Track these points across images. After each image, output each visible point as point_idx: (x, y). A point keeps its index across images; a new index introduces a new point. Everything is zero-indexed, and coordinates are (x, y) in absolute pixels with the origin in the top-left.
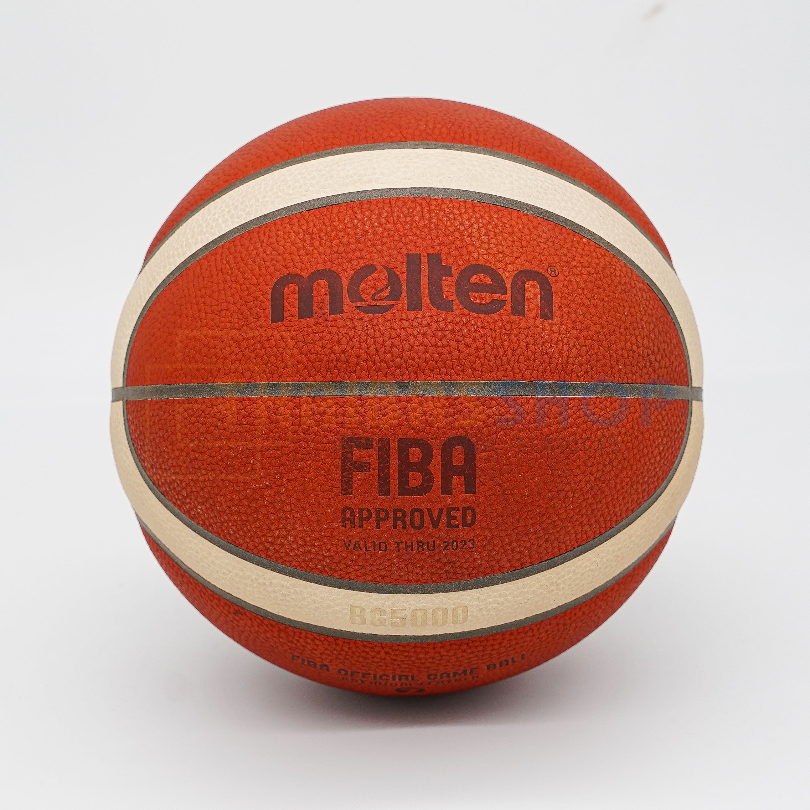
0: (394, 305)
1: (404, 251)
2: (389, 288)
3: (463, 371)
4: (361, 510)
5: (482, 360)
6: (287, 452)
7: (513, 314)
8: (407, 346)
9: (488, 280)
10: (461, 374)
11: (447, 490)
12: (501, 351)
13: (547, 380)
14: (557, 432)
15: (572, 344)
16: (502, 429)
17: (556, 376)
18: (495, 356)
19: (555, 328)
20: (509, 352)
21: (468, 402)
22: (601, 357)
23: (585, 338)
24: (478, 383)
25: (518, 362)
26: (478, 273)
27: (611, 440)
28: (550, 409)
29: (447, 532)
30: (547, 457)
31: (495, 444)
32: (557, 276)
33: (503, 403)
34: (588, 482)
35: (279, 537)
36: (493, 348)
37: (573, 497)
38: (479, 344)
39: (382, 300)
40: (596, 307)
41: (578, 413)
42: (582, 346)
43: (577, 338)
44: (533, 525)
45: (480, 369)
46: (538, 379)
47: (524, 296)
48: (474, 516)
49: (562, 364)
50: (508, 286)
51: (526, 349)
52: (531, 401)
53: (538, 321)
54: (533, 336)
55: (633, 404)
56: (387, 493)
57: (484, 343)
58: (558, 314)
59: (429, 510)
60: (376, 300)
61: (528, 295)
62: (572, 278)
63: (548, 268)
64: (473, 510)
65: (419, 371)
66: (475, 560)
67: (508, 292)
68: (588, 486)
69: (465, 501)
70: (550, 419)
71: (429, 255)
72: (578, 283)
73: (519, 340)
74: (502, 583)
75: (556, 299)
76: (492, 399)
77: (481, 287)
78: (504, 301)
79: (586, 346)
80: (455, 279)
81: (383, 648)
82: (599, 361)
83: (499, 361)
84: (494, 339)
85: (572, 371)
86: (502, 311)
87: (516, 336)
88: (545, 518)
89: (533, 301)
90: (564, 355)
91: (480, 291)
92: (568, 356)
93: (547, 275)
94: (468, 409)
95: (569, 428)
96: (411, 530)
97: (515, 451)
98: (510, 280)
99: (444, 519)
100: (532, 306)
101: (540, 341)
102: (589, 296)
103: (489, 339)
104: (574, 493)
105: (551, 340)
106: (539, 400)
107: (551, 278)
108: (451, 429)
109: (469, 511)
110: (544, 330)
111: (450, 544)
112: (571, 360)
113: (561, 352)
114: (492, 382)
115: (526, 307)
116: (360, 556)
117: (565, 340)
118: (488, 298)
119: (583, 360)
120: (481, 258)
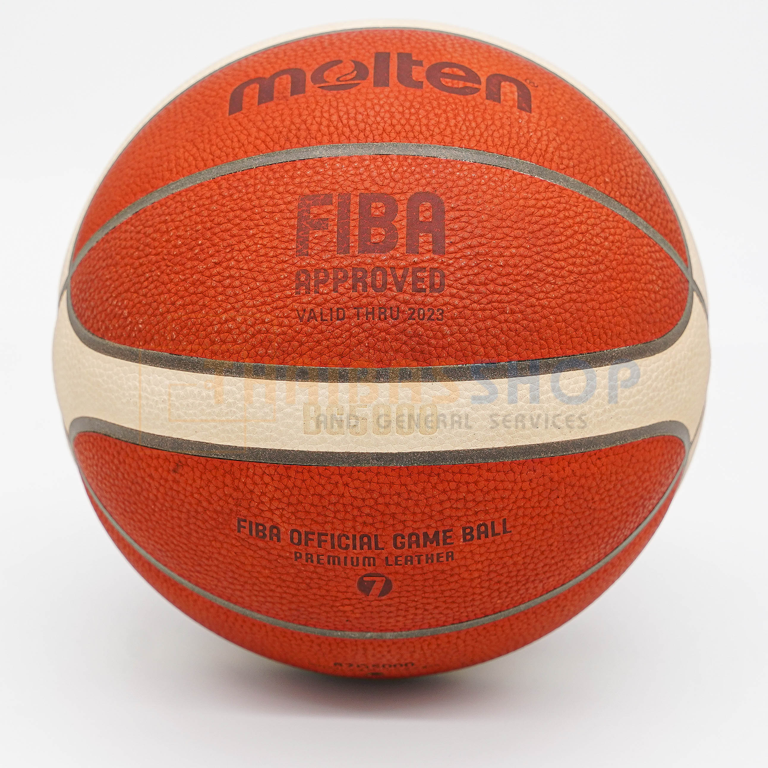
0: (359, 84)
1: (373, 51)
2: (356, 72)
3: (432, 135)
4: (317, 271)
5: (453, 129)
6: (238, 221)
7: (487, 99)
8: (372, 113)
9: (461, 73)
10: (430, 139)
11: (412, 248)
12: (474, 124)
14: (536, 208)
15: (552, 137)
18: (467, 127)
19: (533, 120)
20: (483, 127)
21: (437, 163)
25: (492, 136)
26: (450, 67)
32: (536, 87)
34: (571, 273)
35: (226, 321)
36: (464, 120)
37: (555, 284)
39: (348, 80)
42: (563, 143)
43: (558, 135)
45: (451, 136)
47: (500, 90)
48: (443, 279)
49: (541, 150)
50: (483, 81)
51: (500, 127)
53: (515, 110)
54: (509, 119)
56: (346, 251)
57: (455, 115)
58: (537, 110)
60: (341, 81)
61: (505, 90)
63: (527, 79)
65: (384, 134)
66: (444, 336)
67: (482, 84)
71: (399, 54)
73: (493, 119)
75: (534, 100)
77: (453, 77)
78: (478, 90)
80: (425, 69)
81: (341, 476)
83: (471, 132)
84: (467, 113)
87: (490, 115)
90: (543, 143)
91: (452, 79)
92: (547, 146)
93: (526, 84)
95: (548, 208)
96: (372, 293)
98: (485, 77)
99: (409, 280)
101: (516, 124)
103: (461, 113)
104: (555, 278)
105: (529, 127)
107: (530, 86)
108: (417, 185)
110: (521, 117)
111: (416, 312)
112: (551, 150)
113: (539, 139)
115: (502, 97)
116: (315, 327)
117: (544, 132)
118: (461, 84)
119: (564, 154)
120: (454, 59)
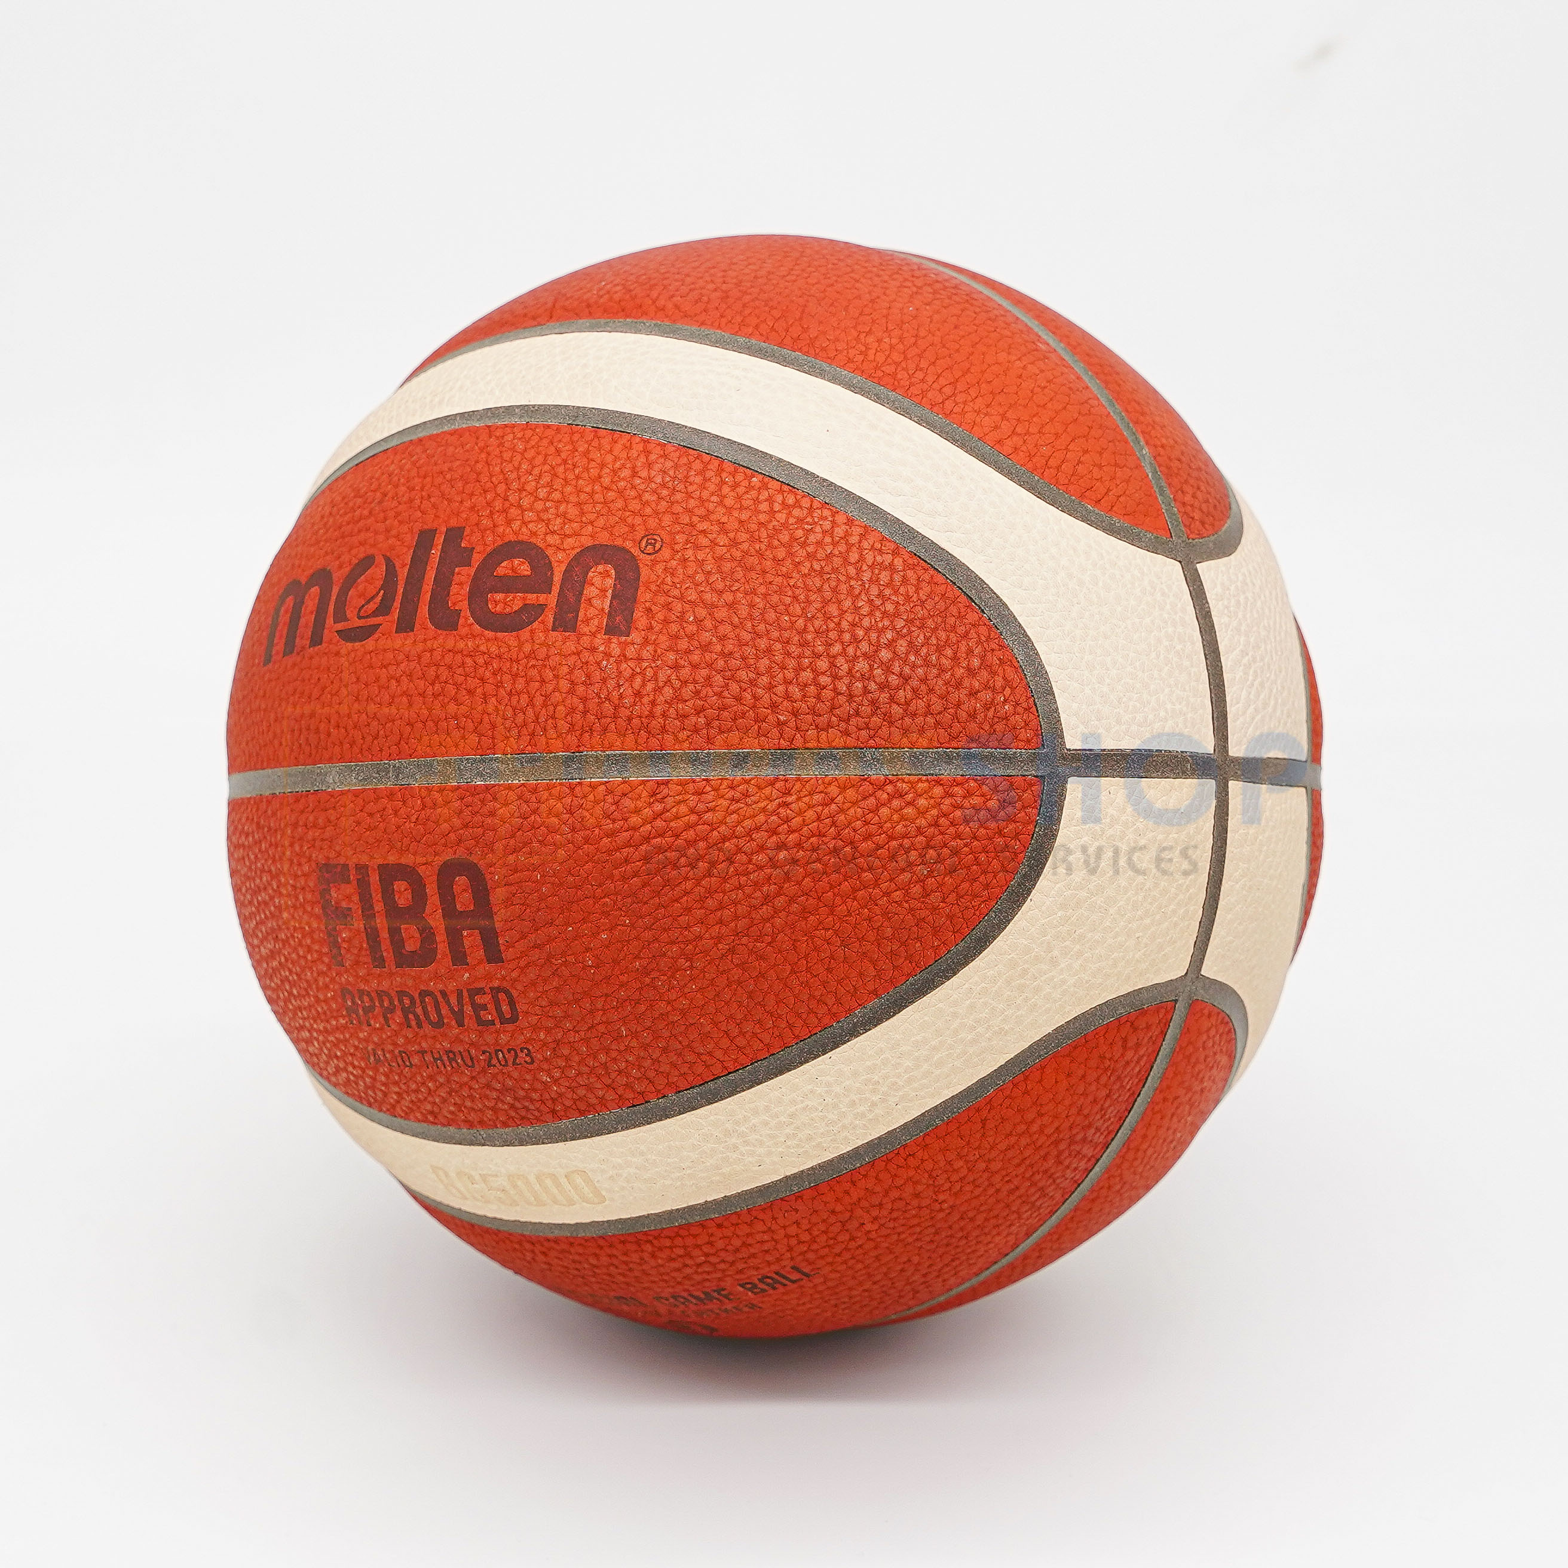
0: (379, 625)
1: (418, 526)
2: (382, 592)
3: (464, 738)
4: (361, 994)
5: (493, 717)
7: (554, 628)
8: (386, 698)
9: (525, 569)
10: (461, 743)
11: (459, 957)
12: (524, 699)
13: (610, 748)
14: (631, 846)
15: (662, 677)
16: (525, 844)
17: (630, 739)
18: (514, 709)
19: (631, 652)
20: (539, 701)
21: (473, 795)
22: (730, 701)
23: (695, 667)
24: (487, 759)
25: (553, 717)
26: (511, 557)
27: (761, 858)
28: (616, 803)
29: (481, 1034)
30: (616, 894)
31: (516, 871)
32: (657, 552)
33: (528, 795)
34: (719, 939)
36: (510, 694)
37: (691, 967)
38: (490, 688)
39: (367, 617)
40: (731, 606)
41: (674, 810)
42: (686, 682)
43: (676, 667)
44: (624, 1021)
45: (490, 733)
46: (592, 748)
47: (581, 594)
48: (512, 1003)
49: (641, 716)
50: (557, 578)
51: (568, 693)
52: (578, 789)
53: (599, 640)
54: (585, 667)
55: (821, 788)
57: (497, 686)
58: (642, 622)
59: (444, 994)
60: (363, 617)
61: (590, 591)
62: (689, 553)
63: (643, 538)
64: (506, 992)
66: (547, 1085)
67: (554, 588)
68: (720, 946)
69: (489, 977)
70: (614, 821)
71: (448, 531)
72: (701, 563)
73: (556, 677)
74: (623, 1130)
75: (644, 596)
76: (510, 787)
77: (509, 585)
78: (542, 608)
79: (695, 682)
80: (472, 571)
82: (724, 708)
83: (520, 718)
84: (515, 676)
85: (664, 730)
86: (535, 625)
87: (553, 669)
88: (643, 1008)
89: (596, 602)
90: (646, 700)
91: (507, 591)
92: (653, 703)
93: (635, 551)
94: (470, 808)
95: (655, 837)
96: (428, 1029)
97: (553, 884)
98: (563, 567)
99: (468, 1009)
100: (592, 612)
101: (597, 675)
102: (720, 586)
103: (507, 677)
104: (689, 959)
105: (620, 673)
106: (593, 787)
107: (642, 556)
108: (446, 846)
109: (502, 996)
110: (607, 655)
111: (494, 1055)
112: (658, 710)
113: (638, 694)
114: (509, 756)
115: (581, 614)
117: (649, 673)
118: (516, 601)
119: (687, 708)
120: (524, 530)
